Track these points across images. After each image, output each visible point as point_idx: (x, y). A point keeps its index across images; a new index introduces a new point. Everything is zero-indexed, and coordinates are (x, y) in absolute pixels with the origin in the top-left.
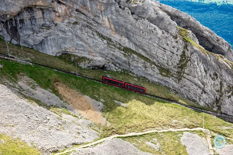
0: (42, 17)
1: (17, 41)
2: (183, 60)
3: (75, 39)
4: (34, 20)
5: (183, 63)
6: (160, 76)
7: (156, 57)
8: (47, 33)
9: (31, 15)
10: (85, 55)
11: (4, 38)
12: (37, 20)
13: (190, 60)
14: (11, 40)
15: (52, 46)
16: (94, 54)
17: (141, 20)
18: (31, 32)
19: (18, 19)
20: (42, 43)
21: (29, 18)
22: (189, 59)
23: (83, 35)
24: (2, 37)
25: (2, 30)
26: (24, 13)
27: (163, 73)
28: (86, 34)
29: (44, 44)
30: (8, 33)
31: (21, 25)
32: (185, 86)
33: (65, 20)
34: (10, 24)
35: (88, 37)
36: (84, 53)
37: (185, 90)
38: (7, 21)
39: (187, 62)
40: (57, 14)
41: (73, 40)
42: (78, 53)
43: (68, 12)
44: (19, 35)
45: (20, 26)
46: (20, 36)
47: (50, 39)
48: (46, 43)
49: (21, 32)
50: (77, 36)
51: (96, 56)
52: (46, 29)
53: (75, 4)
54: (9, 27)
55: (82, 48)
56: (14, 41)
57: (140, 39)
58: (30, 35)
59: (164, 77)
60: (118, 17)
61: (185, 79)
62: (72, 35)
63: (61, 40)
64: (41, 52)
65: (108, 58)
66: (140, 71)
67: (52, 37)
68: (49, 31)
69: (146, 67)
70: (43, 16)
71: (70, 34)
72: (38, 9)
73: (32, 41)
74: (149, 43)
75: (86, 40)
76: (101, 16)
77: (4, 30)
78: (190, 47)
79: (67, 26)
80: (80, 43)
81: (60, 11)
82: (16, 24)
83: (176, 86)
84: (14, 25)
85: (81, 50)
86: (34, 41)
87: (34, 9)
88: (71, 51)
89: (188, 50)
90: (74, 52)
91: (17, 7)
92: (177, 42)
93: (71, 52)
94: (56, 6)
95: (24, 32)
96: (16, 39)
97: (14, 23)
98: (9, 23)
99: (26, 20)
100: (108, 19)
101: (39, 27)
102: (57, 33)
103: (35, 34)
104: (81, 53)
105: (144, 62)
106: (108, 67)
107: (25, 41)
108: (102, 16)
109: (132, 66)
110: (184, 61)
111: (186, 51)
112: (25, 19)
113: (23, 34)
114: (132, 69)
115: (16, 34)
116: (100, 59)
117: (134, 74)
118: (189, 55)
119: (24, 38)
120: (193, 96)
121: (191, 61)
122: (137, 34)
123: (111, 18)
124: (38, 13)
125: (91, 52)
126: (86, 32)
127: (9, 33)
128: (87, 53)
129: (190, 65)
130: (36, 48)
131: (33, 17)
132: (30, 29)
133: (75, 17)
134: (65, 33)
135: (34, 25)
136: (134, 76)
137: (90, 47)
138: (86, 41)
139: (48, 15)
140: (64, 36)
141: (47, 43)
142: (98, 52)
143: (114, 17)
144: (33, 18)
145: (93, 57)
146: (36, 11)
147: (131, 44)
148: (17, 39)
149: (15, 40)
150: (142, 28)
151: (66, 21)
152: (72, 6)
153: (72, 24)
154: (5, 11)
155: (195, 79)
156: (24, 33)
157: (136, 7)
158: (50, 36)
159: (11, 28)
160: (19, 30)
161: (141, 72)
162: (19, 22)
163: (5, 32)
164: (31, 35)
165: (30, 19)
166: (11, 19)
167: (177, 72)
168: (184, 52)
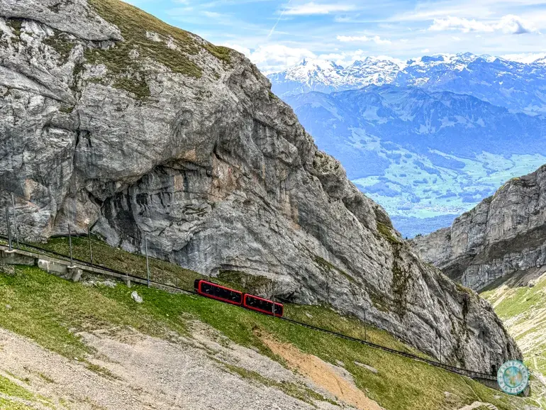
0: (184, 188)
1: (133, 244)
2: (397, 277)
3: (247, 237)
4: (166, 195)
5: (399, 283)
6: (375, 311)
7: (363, 273)
8: (199, 223)
9: (163, 183)
10: (263, 272)
11: (105, 238)
12: (173, 194)
13: (410, 277)
14: (121, 242)
15: (206, 254)
16: (278, 270)
17: (335, 203)
18: (165, 223)
19: (136, 192)
20: (188, 247)
21: (157, 192)
22: (407, 275)
23: (261, 227)
24: (102, 236)
25: (99, 219)
26: (152, 178)
27: (378, 305)
28: (267, 225)
29: (192, 249)
30: (112, 227)
31: (141, 206)
32: (412, 326)
33: (229, 195)
34: (115, 204)
35: (270, 233)
36: (260, 269)
37: (415, 333)
38: (108, 199)
39: (405, 281)
40: (215, 182)
41: (242, 238)
42: (249, 268)
43: (234, 178)
44: (139, 230)
45: (138, 209)
46: (140, 232)
47: (205, 236)
48: (196, 248)
49: (143, 223)
50: (251, 231)
51: (282, 274)
52: (199, 215)
53: (242, 164)
54: (114, 212)
55: (257, 258)
56: (128, 244)
57: (338, 238)
58: (164, 229)
59: (381, 312)
60: (306, 195)
61: (411, 313)
62: (242, 227)
63: (223, 239)
64: (185, 267)
65: (298, 278)
66: (346, 302)
67: (208, 232)
68: (203, 219)
69: (354, 294)
70: (187, 186)
71: (239, 225)
72: (176, 170)
73: (169, 243)
74: (350, 246)
75: (266, 238)
76: (278, 190)
77: (103, 219)
78: (405, 254)
79: (234, 208)
80: (256, 245)
81: (221, 175)
82: (129, 204)
83: (399, 328)
84: (126, 208)
85: (256, 261)
86: (174, 241)
87: (168, 170)
88: (238, 264)
89: (402, 259)
90: (243, 267)
91: (147, 160)
92: (382, 245)
93: (237, 266)
94: (215, 164)
95: (150, 222)
96: (132, 239)
97: (126, 204)
98: (113, 204)
99: (151, 196)
100: (291, 198)
101: (181, 211)
102: (217, 225)
103: (175, 226)
104: (256, 269)
105: (350, 284)
106: (299, 298)
107: (152, 243)
108: (281, 192)
109: (333, 293)
110: (399, 280)
111: (398, 261)
112: (150, 193)
113: (150, 227)
114: (333, 299)
115: (132, 229)
116: (288, 279)
117: (336, 309)
118: (406, 268)
119: (151, 237)
120: (427, 344)
121: (413, 279)
122: (333, 228)
123: (296, 196)
124: (177, 180)
125: (273, 265)
126: (267, 222)
127: (114, 227)
128: (266, 266)
129: (413, 285)
130: (175, 260)
131: (166, 188)
132: (162, 214)
133: (245, 190)
134: (232, 223)
135: (169, 206)
136: (339, 314)
137: (272, 253)
138: (267, 241)
139: (197, 184)
140: (229, 230)
141: (198, 246)
142: (285, 265)
143: (300, 194)
144: (165, 191)
145: (277, 276)
146: (173, 176)
147: (323, 249)
148: (134, 241)
149: (130, 242)
150: (338, 217)
151: (232, 197)
152: (238, 167)
153: (242, 205)
154: (119, 170)
155: (425, 311)
156: (151, 225)
157: (328, 176)
158: (205, 229)
159: (118, 216)
160: (138, 220)
161: (347, 304)
162: (135, 201)
163: (107, 226)
164: (167, 228)
165: (159, 194)
166: (119, 194)
167: (394, 301)
168: (395, 264)
